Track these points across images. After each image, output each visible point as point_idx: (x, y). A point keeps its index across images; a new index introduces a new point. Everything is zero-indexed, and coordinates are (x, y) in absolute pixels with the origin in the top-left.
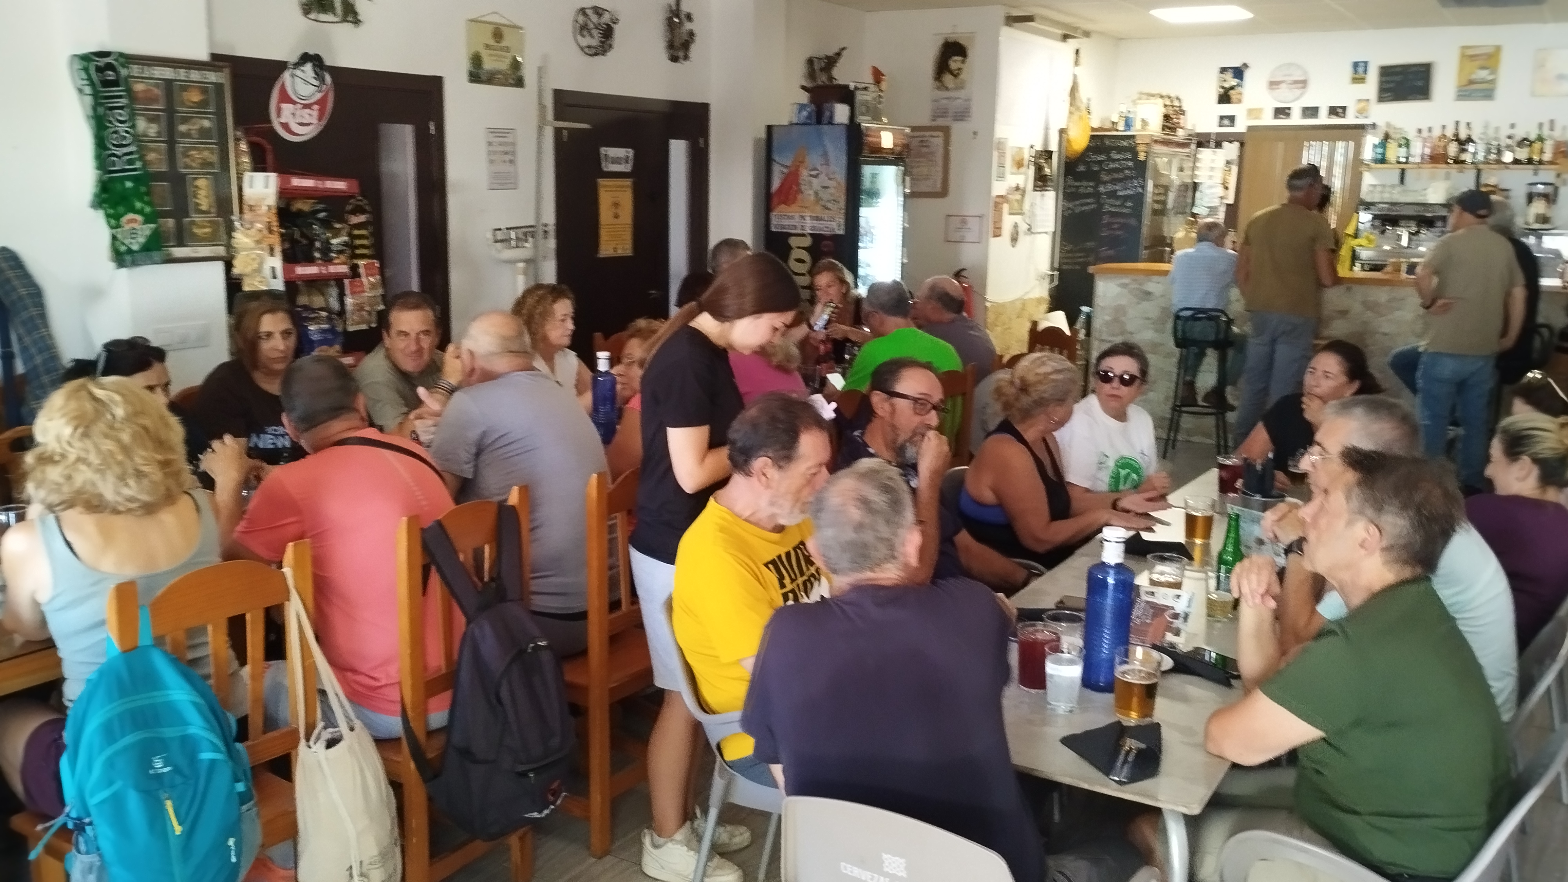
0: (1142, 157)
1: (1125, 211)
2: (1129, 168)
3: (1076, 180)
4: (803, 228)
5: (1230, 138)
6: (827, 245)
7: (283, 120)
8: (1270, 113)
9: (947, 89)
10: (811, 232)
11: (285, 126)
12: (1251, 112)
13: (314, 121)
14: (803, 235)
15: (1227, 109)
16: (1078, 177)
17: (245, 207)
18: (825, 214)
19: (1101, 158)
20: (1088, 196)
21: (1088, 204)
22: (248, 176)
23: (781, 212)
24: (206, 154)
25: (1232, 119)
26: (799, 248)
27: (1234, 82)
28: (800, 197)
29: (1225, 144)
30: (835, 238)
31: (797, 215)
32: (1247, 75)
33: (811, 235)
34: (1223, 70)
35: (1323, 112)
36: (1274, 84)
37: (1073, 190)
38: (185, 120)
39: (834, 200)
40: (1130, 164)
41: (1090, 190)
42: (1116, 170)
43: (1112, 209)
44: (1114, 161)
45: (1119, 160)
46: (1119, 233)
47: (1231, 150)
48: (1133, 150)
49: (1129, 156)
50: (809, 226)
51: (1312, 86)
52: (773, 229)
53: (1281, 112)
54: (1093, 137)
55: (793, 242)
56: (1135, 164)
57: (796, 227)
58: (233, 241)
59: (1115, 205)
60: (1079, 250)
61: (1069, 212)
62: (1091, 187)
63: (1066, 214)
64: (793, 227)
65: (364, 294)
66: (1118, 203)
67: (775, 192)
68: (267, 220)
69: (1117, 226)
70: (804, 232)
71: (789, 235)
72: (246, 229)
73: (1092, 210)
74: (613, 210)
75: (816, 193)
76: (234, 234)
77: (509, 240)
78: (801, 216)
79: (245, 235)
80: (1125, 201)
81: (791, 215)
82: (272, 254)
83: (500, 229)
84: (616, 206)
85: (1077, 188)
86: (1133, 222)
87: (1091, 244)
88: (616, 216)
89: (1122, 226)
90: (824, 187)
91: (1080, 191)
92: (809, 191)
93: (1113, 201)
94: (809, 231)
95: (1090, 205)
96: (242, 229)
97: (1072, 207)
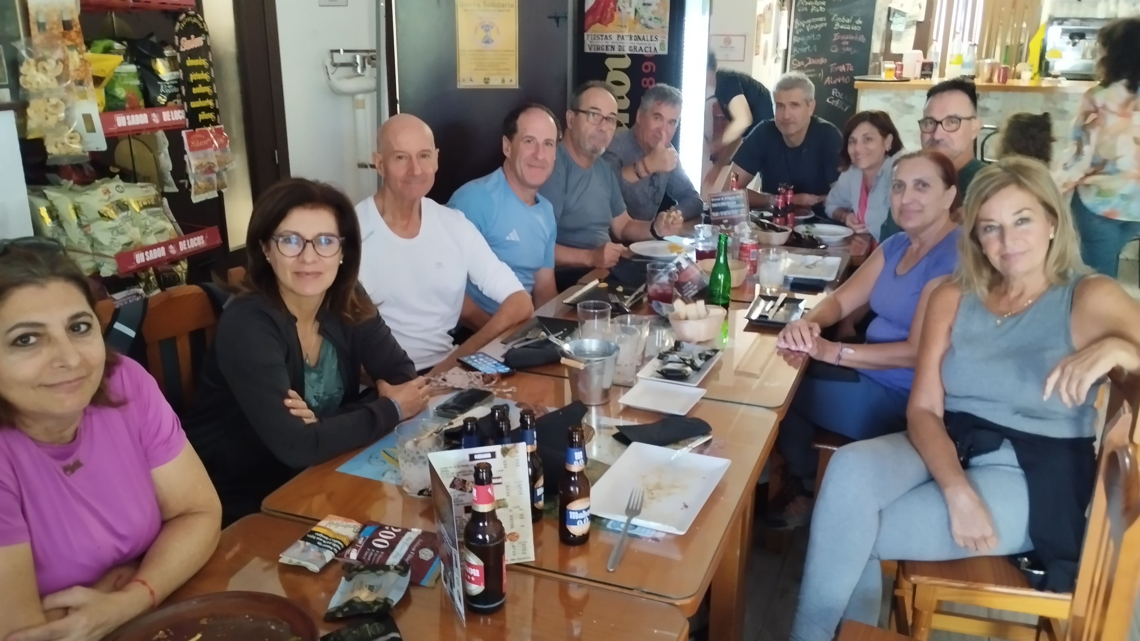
1: (855, 28)
4: (621, 48)
6: (648, 67)
10: (630, 52)
14: (623, 56)
17: (33, 27)
18: (647, 34)
20: (820, 14)
21: (818, 23)
23: (594, 32)
26: (614, 69)
28: (617, 15)
30: (657, 59)
31: (614, 36)
33: (629, 55)
37: (806, 9)
39: (656, 18)
41: (822, 9)
43: (842, 27)
46: (848, 49)
50: (628, 46)
52: (587, 50)
55: (610, 63)
57: (613, 48)
58: (21, 79)
59: (845, 23)
60: (810, 67)
61: (801, 30)
62: (823, 6)
63: (797, 33)
64: (610, 48)
65: (210, 150)
66: (848, 21)
67: (588, 11)
68: (69, 43)
69: (847, 43)
70: (621, 53)
71: (606, 56)
72: (38, 61)
73: (823, 28)
74: (482, 34)
75: (636, 11)
76: (23, 69)
77: (353, 65)
78: (619, 36)
79: (37, 70)
80: (855, 18)
81: (608, 35)
82: (84, 96)
83: (338, 51)
84: (487, 28)
85: (809, 7)
86: (862, 39)
87: (822, 61)
88: (487, 41)
89: (852, 43)
90: (644, 4)
91: (812, 10)
92: (629, 9)
93: (843, 20)
94: (627, 51)
95: (821, 23)
96: (32, 61)
97: (804, 25)
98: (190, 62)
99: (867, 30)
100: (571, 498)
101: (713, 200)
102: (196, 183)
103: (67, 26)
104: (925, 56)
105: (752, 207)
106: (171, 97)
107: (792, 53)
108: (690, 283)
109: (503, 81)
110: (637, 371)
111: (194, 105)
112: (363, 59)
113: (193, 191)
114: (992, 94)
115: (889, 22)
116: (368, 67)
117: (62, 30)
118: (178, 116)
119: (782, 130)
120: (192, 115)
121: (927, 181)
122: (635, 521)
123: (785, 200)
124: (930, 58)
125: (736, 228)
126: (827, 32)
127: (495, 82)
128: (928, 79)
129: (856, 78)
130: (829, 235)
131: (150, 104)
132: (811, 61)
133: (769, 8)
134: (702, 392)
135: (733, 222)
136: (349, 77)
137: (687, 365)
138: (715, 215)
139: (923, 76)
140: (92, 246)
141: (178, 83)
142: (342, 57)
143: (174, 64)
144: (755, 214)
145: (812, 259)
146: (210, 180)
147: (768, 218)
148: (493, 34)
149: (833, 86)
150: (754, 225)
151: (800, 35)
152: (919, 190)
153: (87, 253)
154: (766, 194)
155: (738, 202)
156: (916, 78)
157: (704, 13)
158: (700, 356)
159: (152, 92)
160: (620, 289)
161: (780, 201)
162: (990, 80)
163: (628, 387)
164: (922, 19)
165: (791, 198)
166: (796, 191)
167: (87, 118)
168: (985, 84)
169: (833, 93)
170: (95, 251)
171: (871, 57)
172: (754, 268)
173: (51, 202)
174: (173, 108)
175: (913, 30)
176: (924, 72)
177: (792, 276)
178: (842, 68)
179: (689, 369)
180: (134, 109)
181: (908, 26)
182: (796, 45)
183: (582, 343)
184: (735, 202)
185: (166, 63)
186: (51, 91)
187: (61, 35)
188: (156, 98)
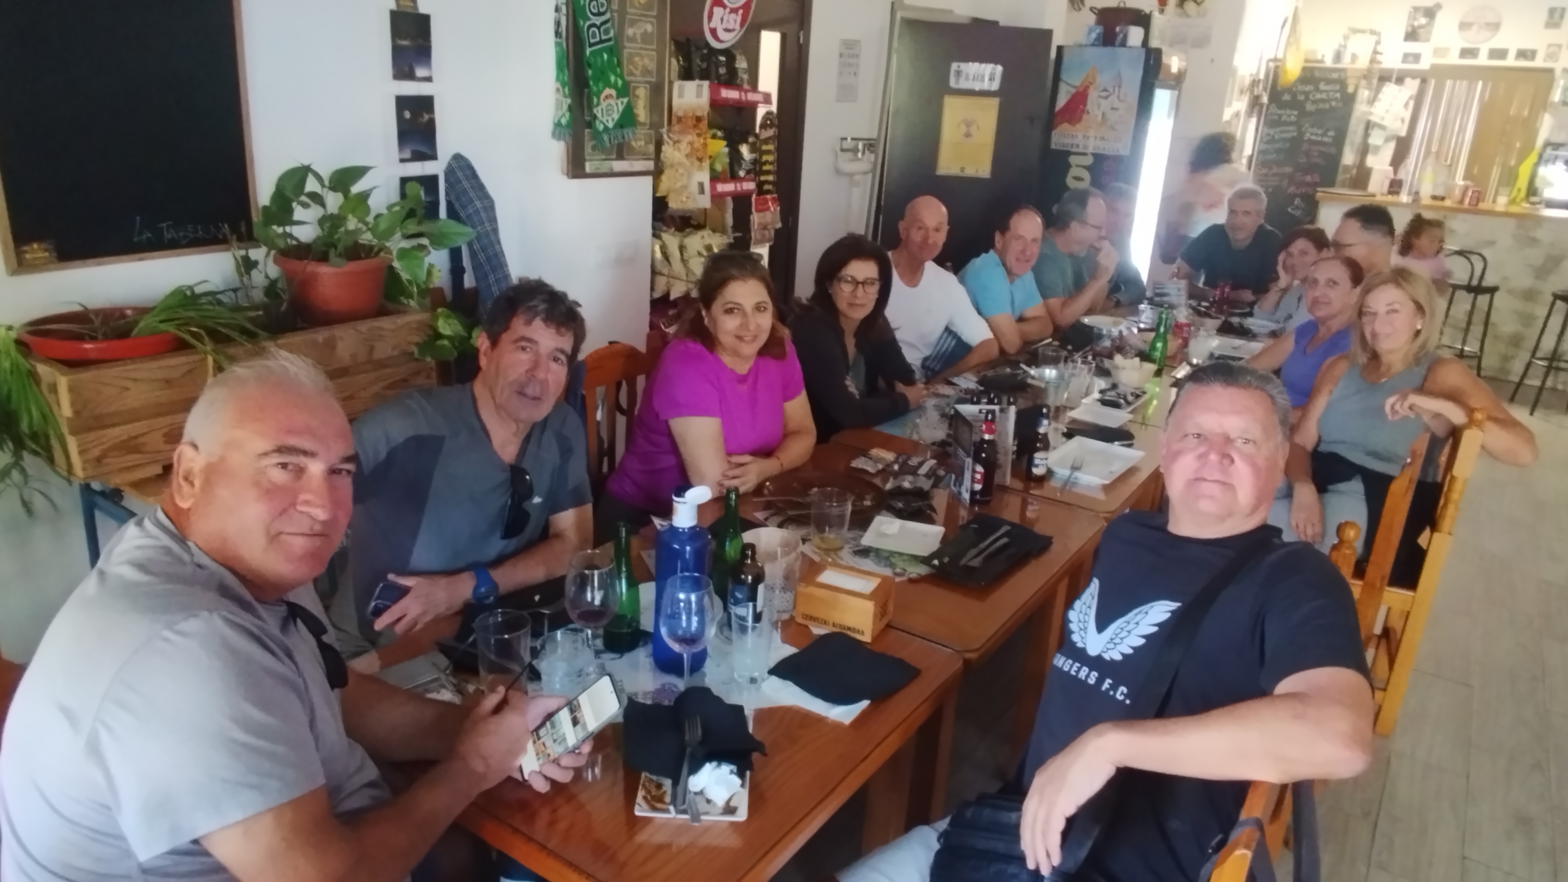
0: (1351, 89)
1: (1326, 139)
2: (1336, 99)
3: (1280, 108)
4: (1085, 147)
5: (1413, 74)
6: (1109, 164)
7: (712, 25)
8: (1456, 52)
9: (1188, 16)
10: (1093, 151)
11: (713, 32)
12: (1437, 52)
13: (738, 27)
14: (1084, 154)
15: (1413, 47)
16: (1282, 105)
17: (674, 119)
18: (1110, 133)
19: (1308, 88)
20: (1291, 124)
21: (1288, 131)
22: (677, 84)
23: (1062, 130)
24: (646, 61)
25: (1417, 57)
26: (1077, 166)
27: (1423, 21)
28: (1085, 117)
29: (1408, 81)
30: (1118, 158)
31: (1080, 136)
32: (1440, 16)
33: (1093, 154)
34: (1416, 9)
35: (1512, 54)
36: (1464, 26)
37: (1276, 117)
38: (633, 23)
39: (1122, 121)
40: (1338, 95)
41: (1293, 119)
42: (1322, 101)
43: (1313, 137)
44: (1321, 92)
45: (1325, 91)
46: (1317, 160)
47: (1411, 86)
48: (1343, 83)
49: (1338, 87)
50: (1092, 145)
51: (1503, 30)
52: (1053, 146)
53: (1467, 53)
54: (1304, 69)
55: (1073, 160)
56: (1342, 96)
57: (1078, 146)
58: (662, 155)
59: (1316, 134)
60: (1275, 175)
61: (1269, 138)
62: (1294, 115)
63: (1265, 140)
64: (1074, 146)
65: (768, 213)
66: (1320, 132)
67: (1059, 111)
68: (698, 132)
69: (1316, 154)
70: (1085, 151)
71: (1069, 153)
72: (675, 142)
73: (1293, 138)
74: (963, 129)
75: (1104, 114)
76: (664, 148)
77: (855, 150)
78: (1084, 136)
79: (674, 149)
80: (1328, 130)
81: (1074, 134)
82: (701, 168)
83: (846, 139)
84: (968, 124)
85: (1280, 116)
86: (1333, 150)
87: (1288, 170)
88: (968, 135)
89: (1322, 154)
90: (1112, 109)
91: (1283, 119)
92: (1097, 112)
93: (1315, 130)
94: (1091, 150)
95: (1291, 132)
96: (671, 143)
97: (1272, 133)
98: (764, 147)
99: (1339, 142)
100: (1037, 450)
101: (1157, 286)
102: (755, 236)
103: (699, 119)
104: (1395, 172)
105: (1191, 296)
106: (748, 172)
107: (1257, 160)
108: (1128, 348)
109: (977, 171)
110: (1082, 398)
111: (763, 178)
112: (864, 146)
113: (752, 242)
114: (1461, 216)
115: (1366, 135)
116: (867, 152)
117: (694, 122)
118: (750, 186)
119: (1231, 235)
120: (760, 185)
121: (1337, 280)
122: (1077, 474)
123: (1223, 293)
124: (1401, 175)
125: (1175, 312)
126: (1296, 142)
127: (970, 172)
128: (1395, 196)
129: (1319, 189)
130: (1258, 327)
131: (734, 177)
132: (1275, 170)
133: (1237, 115)
134: (1131, 416)
135: (1172, 307)
136: (852, 160)
137: (1121, 398)
138: (1157, 299)
139: (1390, 193)
140: (687, 275)
141: (755, 162)
142: (849, 144)
143: (753, 149)
144: (1194, 303)
145: (1238, 342)
146: (763, 235)
147: (1205, 307)
148: (973, 130)
149: (1295, 196)
150: (1191, 311)
151: (1268, 142)
152: (1330, 286)
153: (682, 280)
154: (1206, 288)
155: (1179, 290)
156: (1383, 195)
157: (1169, 116)
158: (1132, 394)
159: (736, 168)
160: (1070, 347)
161: (1218, 293)
162: (1461, 202)
163: (1072, 409)
164: (1403, 133)
165: (1228, 292)
166: (1235, 287)
167: (701, 185)
168: (1455, 206)
169: (1296, 202)
170: (689, 279)
171: (1340, 169)
172: (1186, 344)
173: (663, 242)
174: (748, 180)
175: (1392, 145)
176: (1392, 189)
177: (1217, 353)
178: (1308, 178)
179: (1122, 401)
180: (725, 181)
181: (1387, 140)
182: (1261, 152)
183: (1044, 372)
184: (1176, 290)
185: (749, 147)
186: (680, 164)
187: (692, 126)
188: (738, 172)
